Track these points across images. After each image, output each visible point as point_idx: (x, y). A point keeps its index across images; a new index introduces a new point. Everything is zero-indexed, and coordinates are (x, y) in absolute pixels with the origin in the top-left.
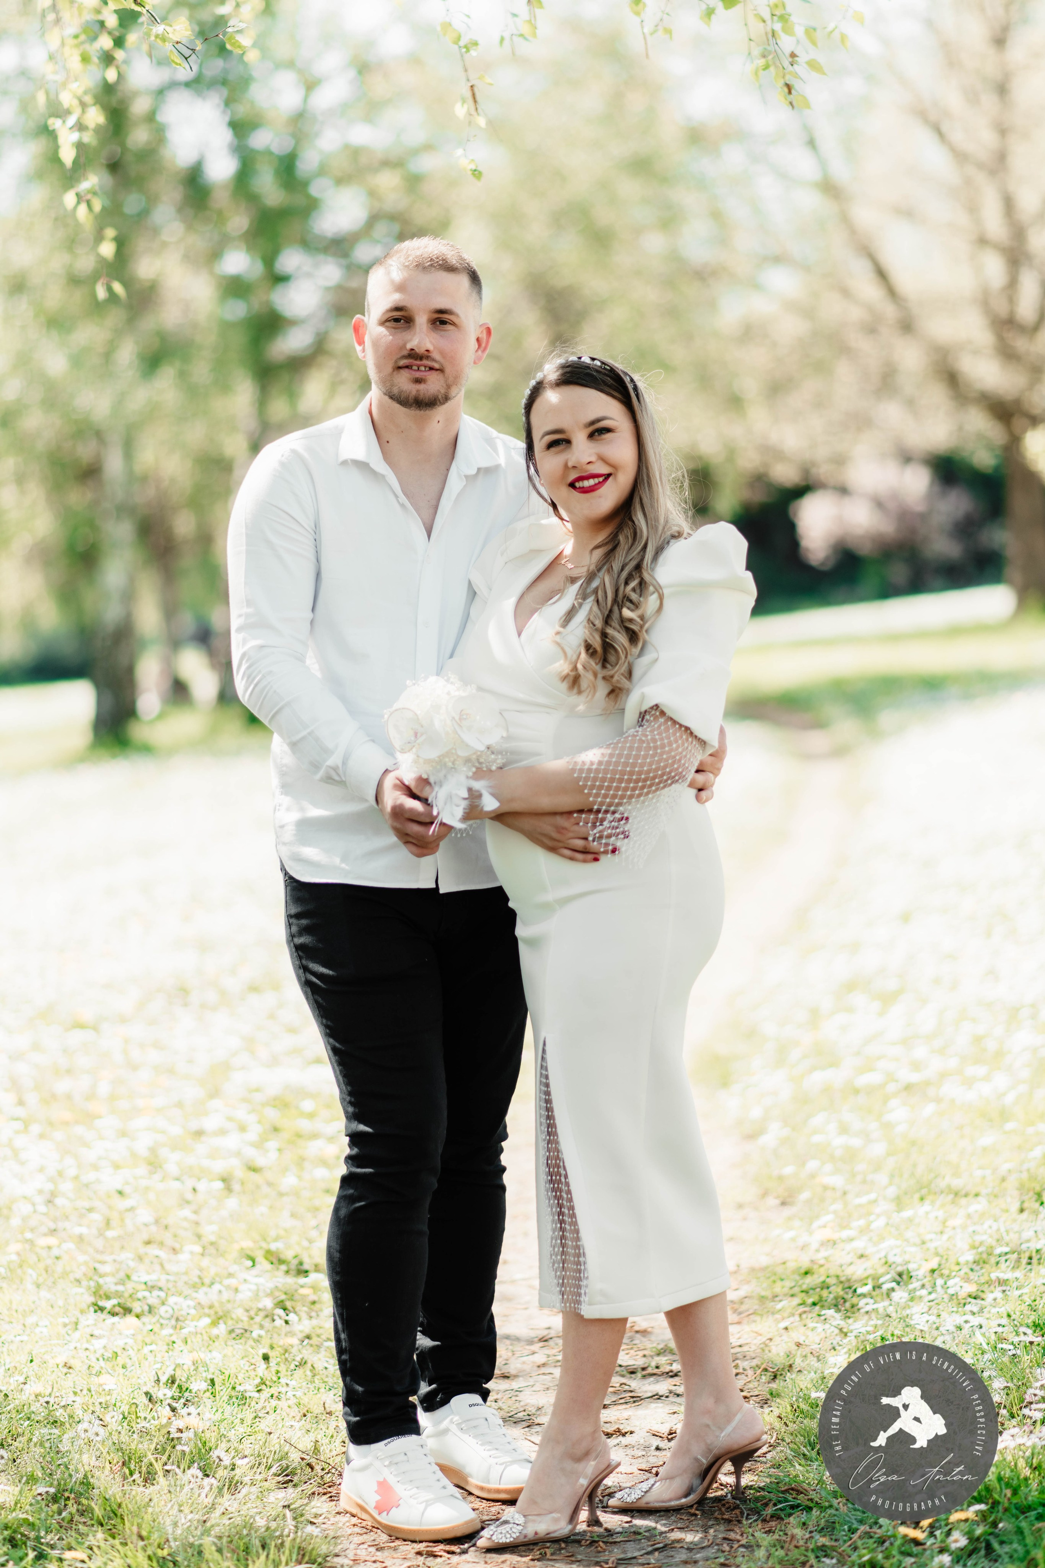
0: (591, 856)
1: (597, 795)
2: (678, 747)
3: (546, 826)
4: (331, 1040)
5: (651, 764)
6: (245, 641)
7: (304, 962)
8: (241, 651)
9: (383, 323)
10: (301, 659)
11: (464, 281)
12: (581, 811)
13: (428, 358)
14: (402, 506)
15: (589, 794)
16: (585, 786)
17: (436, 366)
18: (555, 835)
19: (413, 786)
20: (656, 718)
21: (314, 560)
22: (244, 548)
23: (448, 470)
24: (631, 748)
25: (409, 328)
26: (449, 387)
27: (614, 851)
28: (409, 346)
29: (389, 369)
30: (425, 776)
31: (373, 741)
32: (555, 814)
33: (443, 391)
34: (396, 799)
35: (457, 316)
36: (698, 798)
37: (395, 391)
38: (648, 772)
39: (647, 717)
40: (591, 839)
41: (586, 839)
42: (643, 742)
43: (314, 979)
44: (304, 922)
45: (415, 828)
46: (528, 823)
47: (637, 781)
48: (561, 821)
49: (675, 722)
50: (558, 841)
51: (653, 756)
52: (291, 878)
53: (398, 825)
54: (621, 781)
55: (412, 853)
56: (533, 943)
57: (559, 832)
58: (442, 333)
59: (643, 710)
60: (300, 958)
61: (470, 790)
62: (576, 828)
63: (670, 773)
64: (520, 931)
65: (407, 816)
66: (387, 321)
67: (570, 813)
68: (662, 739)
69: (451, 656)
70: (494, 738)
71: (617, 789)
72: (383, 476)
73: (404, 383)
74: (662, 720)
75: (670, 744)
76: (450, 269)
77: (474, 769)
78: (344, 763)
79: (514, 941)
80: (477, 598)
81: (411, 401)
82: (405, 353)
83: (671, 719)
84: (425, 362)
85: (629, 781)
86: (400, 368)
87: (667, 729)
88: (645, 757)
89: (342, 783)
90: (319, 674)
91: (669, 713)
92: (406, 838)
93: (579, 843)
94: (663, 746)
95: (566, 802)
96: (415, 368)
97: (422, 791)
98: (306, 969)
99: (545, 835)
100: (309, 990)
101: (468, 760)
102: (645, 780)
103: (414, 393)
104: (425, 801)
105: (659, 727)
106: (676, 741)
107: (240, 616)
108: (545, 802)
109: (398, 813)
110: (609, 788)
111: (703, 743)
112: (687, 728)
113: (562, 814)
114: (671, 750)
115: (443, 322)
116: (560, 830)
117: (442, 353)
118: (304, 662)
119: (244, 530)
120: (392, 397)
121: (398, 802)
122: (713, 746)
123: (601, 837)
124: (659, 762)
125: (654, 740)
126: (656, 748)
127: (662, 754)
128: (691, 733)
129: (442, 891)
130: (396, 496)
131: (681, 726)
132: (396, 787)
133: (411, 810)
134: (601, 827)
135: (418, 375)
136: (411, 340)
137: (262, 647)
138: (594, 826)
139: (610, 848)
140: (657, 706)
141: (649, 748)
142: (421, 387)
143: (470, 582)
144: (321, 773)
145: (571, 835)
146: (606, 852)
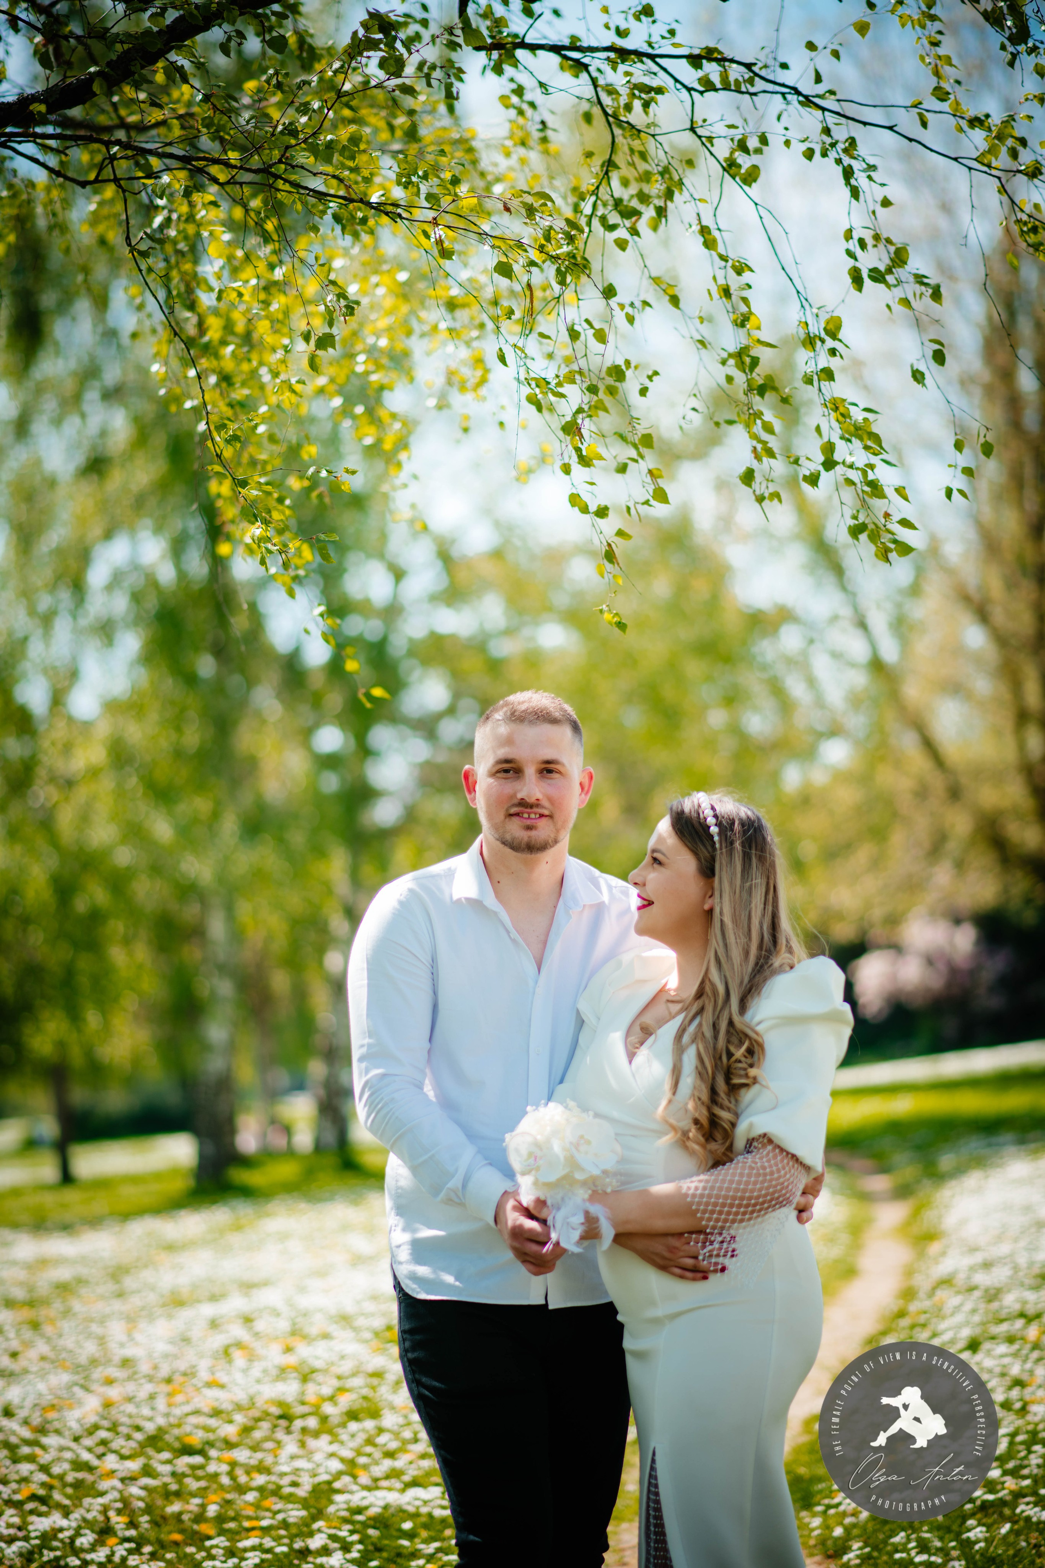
0: (700, 1275)
1: (709, 1220)
2: (786, 1174)
3: (658, 1246)
4: (443, 1452)
5: (760, 1190)
6: (367, 1071)
7: (417, 1376)
8: (364, 1079)
9: (494, 774)
10: (420, 1087)
11: (567, 731)
12: (691, 1233)
13: (538, 806)
14: (514, 941)
15: (702, 1219)
16: (697, 1211)
17: (546, 812)
18: (666, 1254)
19: (531, 1208)
20: (764, 1146)
21: (431, 993)
22: (366, 982)
23: (555, 907)
24: (741, 1175)
25: (518, 778)
26: (558, 831)
27: (723, 1269)
28: (519, 796)
29: (501, 816)
30: (542, 1198)
31: (491, 1164)
32: (666, 1235)
33: (552, 836)
34: (515, 1220)
35: (563, 765)
36: (800, 1219)
37: (508, 837)
38: (758, 1197)
39: (755, 1144)
40: (701, 1258)
41: (696, 1258)
42: (753, 1169)
43: (427, 1393)
44: (418, 1337)
45: (534, 1247)
46: (640, 1244)
47: (747, 1206)
48: (674, 1242)
49: (782, 1150)
50: (670, 1260)
51: (763, 1182)
52: (406, 1295)
53: (517, 1245)
54: (732, 1206)
55: (530, 1271)
56: (640, 1355)
57: (671, 1252)
58: (549, 781)
59: (751, 1136)
60: (413, 1372)
61: (587, 1213)
62: (686, 1247)
63: (778, 1198)
64: (628, 1343)
65: (526, 1236)
66: (498, 772)
67: (681, 1234)
68: (771, 1166)
69: (561, 1082)
70: (609, 1162)
71: (729, 1213)
72: (495, 913)
73: (515, 829)
74: (770, 1148)
75: (778, 1171)
76: (554, 721)
77: (590, 1192)
78: (464, 1186)
79: (621, 1353)
80: (585, 1026)
81: (523, 846)
82: (515, 801)
83: (779, 1147)
84: (535, 810)
85: (740, 1206)
86: (511, 815)
87: (775, 1157)
88: (755, 1183)
89: (462, 1204)
90: (434, 1099)
91: (776, 1141)
92: (524, 1257)
93: (689, 1262)
94: (772, 1173)
95: (677, 1224)
96: (526, 815)
97: (540, 1212)
98: (419, 1383)
99: (657, 1254)
100: (421, 1403)
101: (584, 1183)
102: (755, 1205)
103: (526, 839)
104: (543, 1222)
105: (768, 1154)
106: (784, 1168)
107: (362, 1046)
108: (659, 1224)
109: (518, 1233)
110: (720, 1213)
111: (807, 1168)
112: (793, 1156)
113: (673, 1235)
114: (779, 1177)
115: (550, 771)
116: (672, 1249)
117: (551, 800)
118: (422, 1089)
119: (365, 966)
120: (504, 843)
121: (518, 1223)
122: (816, 1171)
123: (711, 1256)
124: (768, 1188)
125: (764, 1168)
126: (765, 1175)
127: (771, 1181)
128: (797, 1160)
129: (551, 1307)
130: (508, 932)
131: (788, 1153)
132: (515, 1208)
133: (531, 1231)
134: (710, 1247)
135: (528, 822)
136: (521, 790)
137: (384, 1075)
138: (704, 1247)
139: (720, 1267)
140: (765, 1135)
141: (758, 1175)
142: (533, 833)
143: (578, 1012)
144: (442, 1195)
145: (681, 1254)
146: (715, 1271)
